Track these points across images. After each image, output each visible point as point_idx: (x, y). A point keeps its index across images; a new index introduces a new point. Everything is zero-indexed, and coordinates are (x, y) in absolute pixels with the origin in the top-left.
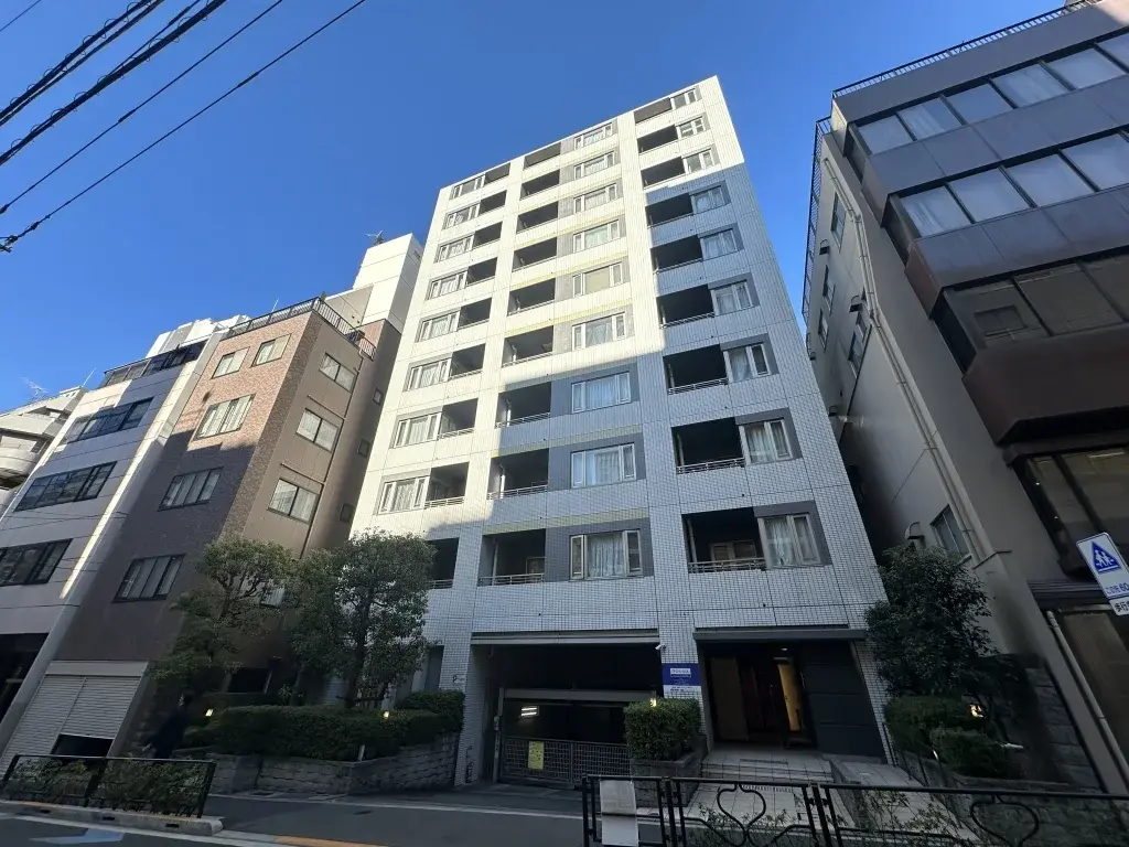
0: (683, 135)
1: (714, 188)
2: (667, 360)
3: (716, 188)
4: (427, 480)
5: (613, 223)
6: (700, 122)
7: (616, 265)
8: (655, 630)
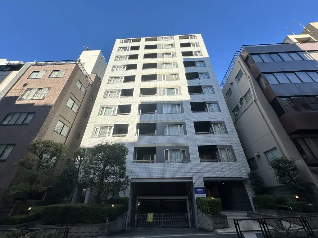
0: (193, 46)
1: (202, 62)
2: (191, 103)
3: (202, 61)
4: (113, 128)
5: (174, 63)
6: (197, 44)
7: (175, 75)
8: (192, 178)
